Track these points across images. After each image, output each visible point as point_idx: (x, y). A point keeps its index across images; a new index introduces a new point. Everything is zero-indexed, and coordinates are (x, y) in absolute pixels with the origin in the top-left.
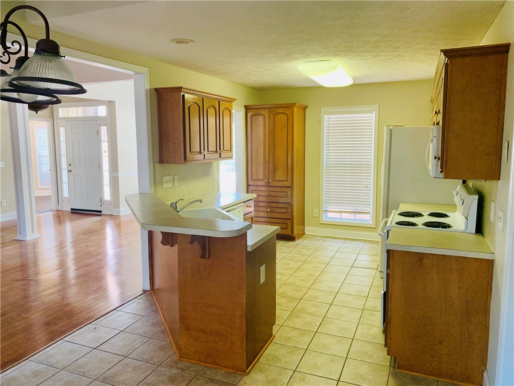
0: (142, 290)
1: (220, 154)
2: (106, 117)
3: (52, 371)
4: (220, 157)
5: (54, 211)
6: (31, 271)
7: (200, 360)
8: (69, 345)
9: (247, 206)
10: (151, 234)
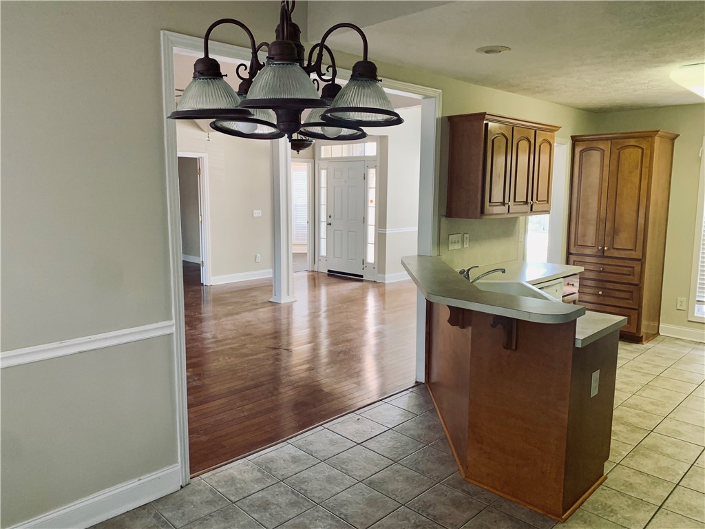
0: (414, 382)
1: (532, 206)
2: (375, 157)
3: (312, 461)
4: (531, 210)
5: (309, 271)
6: (284, 339)
7: (493, 487)
8: (330, 435)
9: (568, 284)
10: (430, 307)
